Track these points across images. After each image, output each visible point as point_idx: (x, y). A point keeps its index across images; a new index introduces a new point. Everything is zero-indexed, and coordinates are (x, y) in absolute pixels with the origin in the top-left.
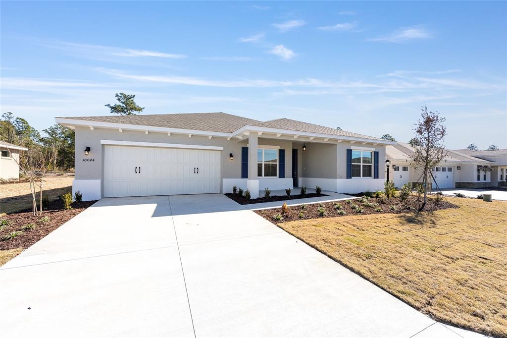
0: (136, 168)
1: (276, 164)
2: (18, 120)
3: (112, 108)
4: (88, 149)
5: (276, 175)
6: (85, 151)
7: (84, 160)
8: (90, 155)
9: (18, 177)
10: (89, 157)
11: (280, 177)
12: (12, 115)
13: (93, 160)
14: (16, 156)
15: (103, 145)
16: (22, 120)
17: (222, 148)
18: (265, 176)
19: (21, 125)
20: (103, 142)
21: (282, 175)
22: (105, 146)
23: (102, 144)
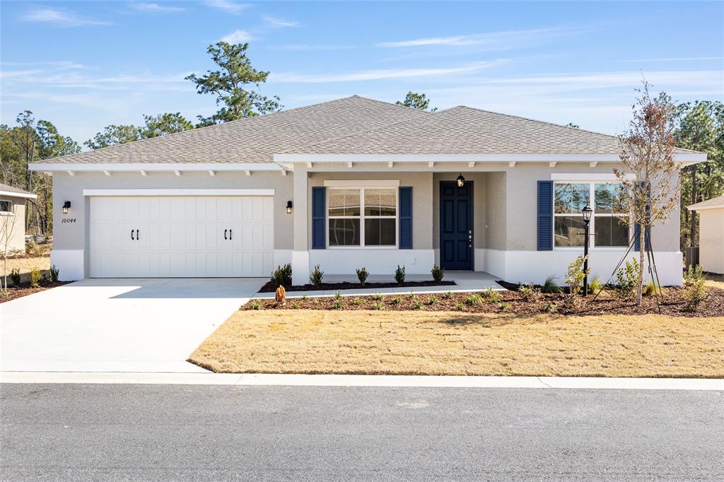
0: (133, 231)
1: (395, 219)
2: (41, 126)
3: (201, 82)
4: (68, 205)
5: (393, 243)
6: (64, 207)
7: (64, 221)
8: (70, 213)
9: (23, 247)
10: (69, 216)
11: (400, 248)
12: (31, 117)
13: (75, 220)
14: (20, 210)
15: (87, 198)
16: (48, 124)
17: (272, 192)
18: (367, 243)
19: (46, 135)
20: (86, 192)
21: (407, 243)
22: (91, 198)
23: (86, 196)
